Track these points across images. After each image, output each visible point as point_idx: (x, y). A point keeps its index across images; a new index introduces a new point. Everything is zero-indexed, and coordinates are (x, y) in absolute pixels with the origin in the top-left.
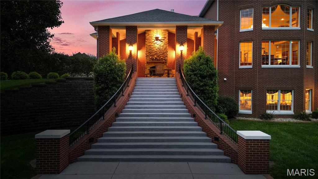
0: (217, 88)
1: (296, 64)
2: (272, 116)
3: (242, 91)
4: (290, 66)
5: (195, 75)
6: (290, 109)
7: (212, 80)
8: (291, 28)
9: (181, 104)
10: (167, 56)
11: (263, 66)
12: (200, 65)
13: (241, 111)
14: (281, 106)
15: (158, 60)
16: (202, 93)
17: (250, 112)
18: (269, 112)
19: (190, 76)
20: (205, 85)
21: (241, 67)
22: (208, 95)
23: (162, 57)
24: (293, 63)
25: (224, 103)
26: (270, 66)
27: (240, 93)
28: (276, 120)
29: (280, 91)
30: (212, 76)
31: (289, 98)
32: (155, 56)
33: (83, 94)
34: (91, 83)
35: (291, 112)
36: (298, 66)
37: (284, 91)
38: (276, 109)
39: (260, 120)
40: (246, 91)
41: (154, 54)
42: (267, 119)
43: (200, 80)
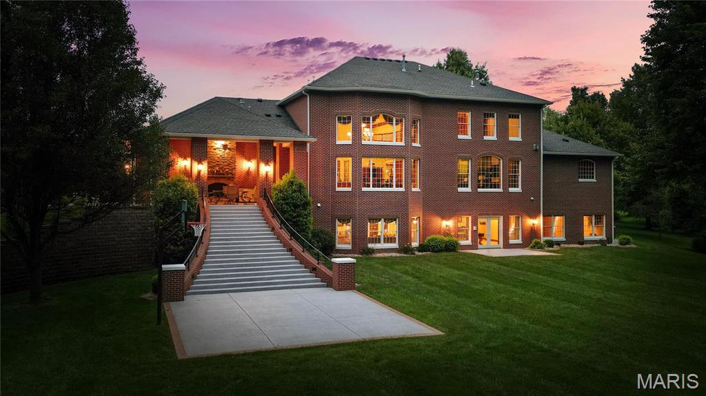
0: (311, 219)
1: (401, 186)
2: (372, 251)
3: (340, 221)
4: (394, 189)
5: (287, 204)
6: (395, 242)
7: (306, 210)
8: (394, 143)
9: (273, 238)
10: (235, 168)
11: (364, 189)
12: (293, 193)
13: (338, 246)
14: (384, 239)
15: (220, 174)
16: (295, 224)
17: (349, 247)
18: (370, 246)
19: (282, 205)
20: (299, 216)
21: (338, 189)
22: (301, 227)
23: (227, 170)
24: (397, 186)
25: (318, 236)
26: (371, 189)
27: (337, 223)
28: (378, 255)
29: (383, 220)
30: (306, 204)
31: (393, 229)
32: (217, 168)
33: (132, 229)
34: (142, 213)
35: (395, 245)
36: (402, 189)
37: (388, 220)
38: (379, 242)
39: (360, 256)
40: (344, 220)
41: (214, 164)
42: (367, 255)
43: (292, 210)
